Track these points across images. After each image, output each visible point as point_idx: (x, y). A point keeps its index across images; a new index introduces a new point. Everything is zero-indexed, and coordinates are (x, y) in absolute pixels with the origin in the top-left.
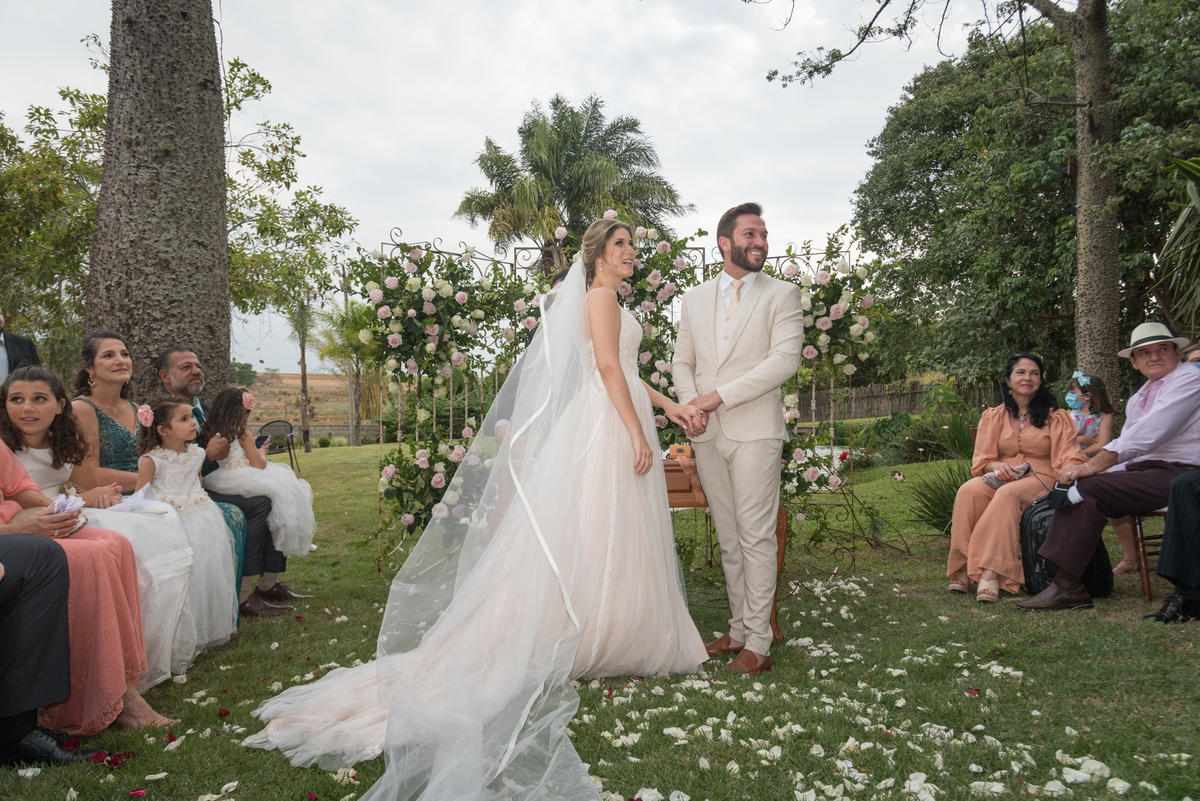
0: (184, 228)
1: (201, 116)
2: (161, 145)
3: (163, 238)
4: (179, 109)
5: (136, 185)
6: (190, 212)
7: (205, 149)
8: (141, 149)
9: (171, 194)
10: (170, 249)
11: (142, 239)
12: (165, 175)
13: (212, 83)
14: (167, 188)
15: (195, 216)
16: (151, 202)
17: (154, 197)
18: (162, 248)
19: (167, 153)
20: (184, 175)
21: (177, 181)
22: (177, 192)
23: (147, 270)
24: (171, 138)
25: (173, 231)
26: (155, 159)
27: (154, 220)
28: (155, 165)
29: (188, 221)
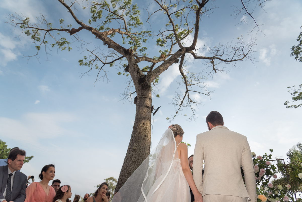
0: (135, 165)
1: (143, 142)
2: (134, 148)
3: (131, 168)
4: (139, 141)
5: (128, 157)
6: (137, 162)
7: (143, 149)
8: (131, 150)
9: (134, 158)
10: (131, 170)
11: (127, 168)
12: (134, 154)
13: (147, 135)
14: (134, 157)
15: (138, 163)
16: (130, 160)
17: (131, 159)
18: (130, 170)
19: (135, 150)
20: (138, 154)
21: (136, 155)
22: (135, 158)
23: (126, 175)
24: (136, 147)
25: (133, 166)
26: (133, 151)
27: (130, 164)
28: (132, 152)
29: (136, 164)
